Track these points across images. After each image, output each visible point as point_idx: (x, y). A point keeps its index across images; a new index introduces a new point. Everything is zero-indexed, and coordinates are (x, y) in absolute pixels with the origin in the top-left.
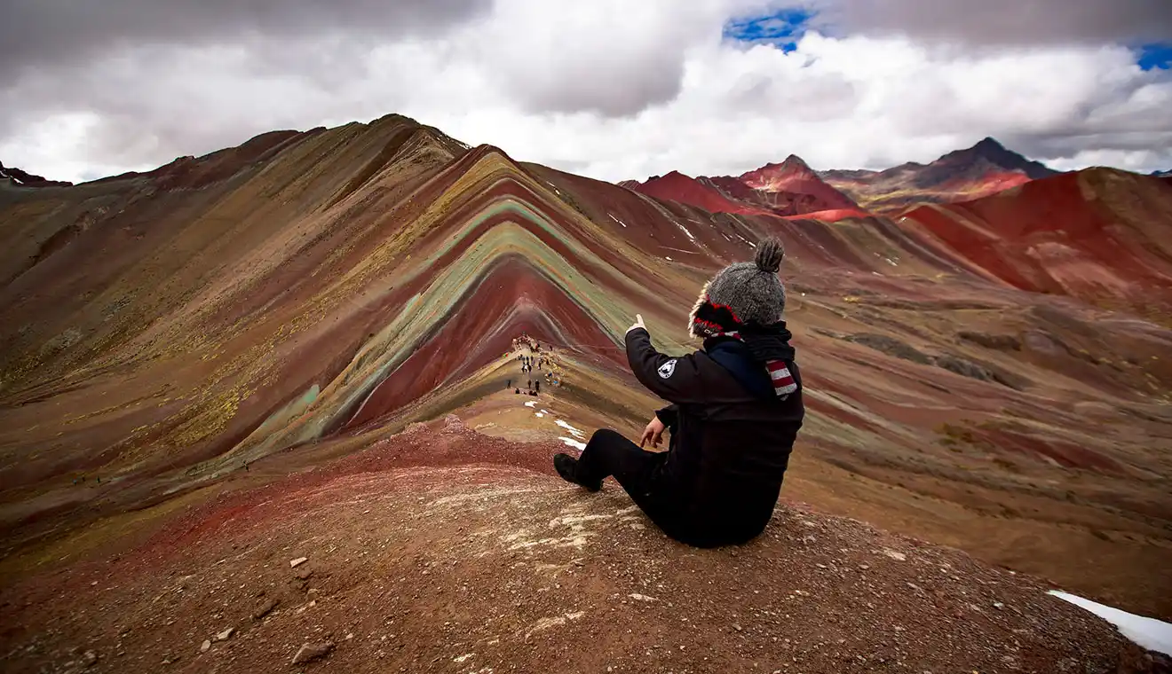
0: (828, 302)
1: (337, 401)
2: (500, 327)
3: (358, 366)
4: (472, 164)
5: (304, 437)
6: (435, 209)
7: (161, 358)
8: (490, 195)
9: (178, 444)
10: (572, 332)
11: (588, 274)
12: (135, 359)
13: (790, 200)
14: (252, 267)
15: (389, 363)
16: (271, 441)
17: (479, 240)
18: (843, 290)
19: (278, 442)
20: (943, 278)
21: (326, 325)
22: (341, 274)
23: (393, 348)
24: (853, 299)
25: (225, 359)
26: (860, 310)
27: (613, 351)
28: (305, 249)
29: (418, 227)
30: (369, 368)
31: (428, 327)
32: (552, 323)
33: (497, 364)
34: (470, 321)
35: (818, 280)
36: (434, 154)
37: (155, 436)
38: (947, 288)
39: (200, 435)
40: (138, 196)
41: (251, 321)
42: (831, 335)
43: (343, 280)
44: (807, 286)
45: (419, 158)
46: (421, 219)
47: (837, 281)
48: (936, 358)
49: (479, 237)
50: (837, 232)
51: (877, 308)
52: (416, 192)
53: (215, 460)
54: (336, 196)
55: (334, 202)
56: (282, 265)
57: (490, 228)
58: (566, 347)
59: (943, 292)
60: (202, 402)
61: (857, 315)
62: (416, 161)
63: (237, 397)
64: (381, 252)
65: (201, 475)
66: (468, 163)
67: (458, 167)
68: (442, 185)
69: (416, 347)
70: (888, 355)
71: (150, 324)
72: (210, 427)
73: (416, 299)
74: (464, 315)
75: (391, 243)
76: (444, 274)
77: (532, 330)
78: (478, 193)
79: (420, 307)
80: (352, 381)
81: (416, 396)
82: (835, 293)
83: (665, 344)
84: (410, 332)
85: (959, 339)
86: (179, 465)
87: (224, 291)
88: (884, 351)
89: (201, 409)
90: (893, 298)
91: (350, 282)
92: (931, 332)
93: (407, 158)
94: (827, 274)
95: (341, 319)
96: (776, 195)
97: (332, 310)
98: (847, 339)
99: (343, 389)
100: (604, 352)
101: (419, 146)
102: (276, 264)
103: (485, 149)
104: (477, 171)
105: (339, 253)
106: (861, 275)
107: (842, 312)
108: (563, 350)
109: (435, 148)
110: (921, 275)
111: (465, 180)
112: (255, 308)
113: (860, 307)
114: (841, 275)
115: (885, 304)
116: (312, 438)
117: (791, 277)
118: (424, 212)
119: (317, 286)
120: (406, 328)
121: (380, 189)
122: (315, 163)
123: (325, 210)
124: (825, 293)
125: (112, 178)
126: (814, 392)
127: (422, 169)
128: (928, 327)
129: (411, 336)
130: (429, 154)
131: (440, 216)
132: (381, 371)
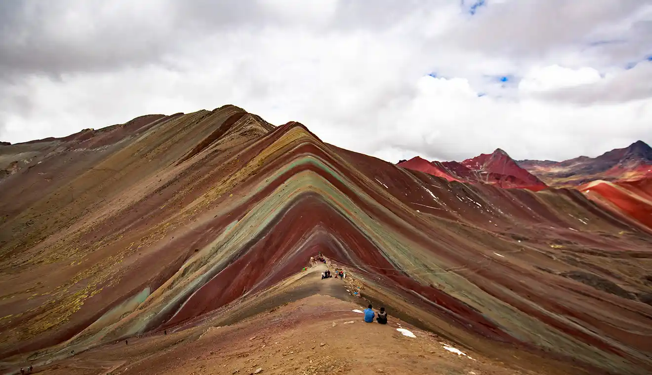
0: (541, 248)
1: (162, 302)
2: (299, 248)
3: (183, 274)
4: (283, 134)
5: (131, 332)
6: (254, 164)
7: (43, 263)
8: (294, 153)
9: (30, 331)
10: (358, 255)
11: (369, 212)
12: (25, 263)
13: (498, 179)
14: (121, 202)
15: (208, 273)
16: (102, 334)
17: (286, 182)
18: (548, 239)
19: (108, 335)
20: (624, 235)
21: (165, 242)
22: (181, 207)
23: (212, 261)
24: (557, 246)
25: (88, 266)
26: (565, 255)
27: (391, 272)
28: (160, 190)
29: (239, 175)
30: (191, 277)
31: (241, 245)
32: (342, 247)
33: (298, 276)
34: (275, 243)
35: (529, 231)
36: (256, 130)
37: (16, 323)
38: (628, 242)
39: (50, 325)
40: (53, 153)
41: (112, 239)
42: (550, 272)
43: (183, 211)
44: (522, 235)
45: (245, 132)
46: (243, 170)
47: (544, 234)
48: (636, 294)
49: (285, 180)
50: (540, 198)
51: (577, 254)
52: (240, 153)
53: (55, 347)
54: (186, 156)
55: (183, 160)
56: (141, 201)
57: (293, 174)
58: (353, 266)
59: (625, 245)
60: (59, 297)
61: (563, 258)
62: (243, 134)
63: (86, 294)
64: (212, 193)
65: (40, 360)
66: (280, 133)
67: (272, 136)
68: (261, 148)
69: (231, 260)
70: (597, 289)
71: (43, 239)
72: (58, 319)
73: (234, 224)
74: (271, 236)
75: (220, 186)
76: (257, 206)
77: (326, 251)
78: (286, 152)
79: (237, 231)
80: (176, 287)
81: (227, 301)
82: (543, 241)
83: (432, 269)
84: (227, 249)
85: (646, 281)
86: (23, 351)
87: (99, 218)
88: (594, 286)
89: (59, 302)
90: (588, 247)
91: (187, 212)
92: (622, 274)
93: (237, 132)
94: (534, 227)
95: (176, 238)
96: (488, 175)
97: (169, 232)
98: (564, 275)
99: (169, 292)
100: (384, 272)
101: (246, 124)
102: (138, 199)
103: (291, 125)
104: (285, 139)
105: (182, 193)
106: (562, 230)
107: (553, 256)
108: (352, 269)
109: (257, 126)
110: (607, 232)
111: (276, 145)
112: (116, 230)
113: (564, 252)
114: (545, 229)
115: (583, 252)
116: (137, 333)
117: (509, 229)
118: (245, 165)
119: (162, 215)
120: (224, 246)
121: (216, 151)
122: (174, 135)
123: (177, 165)
124: (536, 241)
125: (38, 141)
126: (557, 316)
127: (247, 140)
128: (619, 270)
129: (227, 252)
130: (252, 130)
131: (257, 167)
132: (200, 279)
